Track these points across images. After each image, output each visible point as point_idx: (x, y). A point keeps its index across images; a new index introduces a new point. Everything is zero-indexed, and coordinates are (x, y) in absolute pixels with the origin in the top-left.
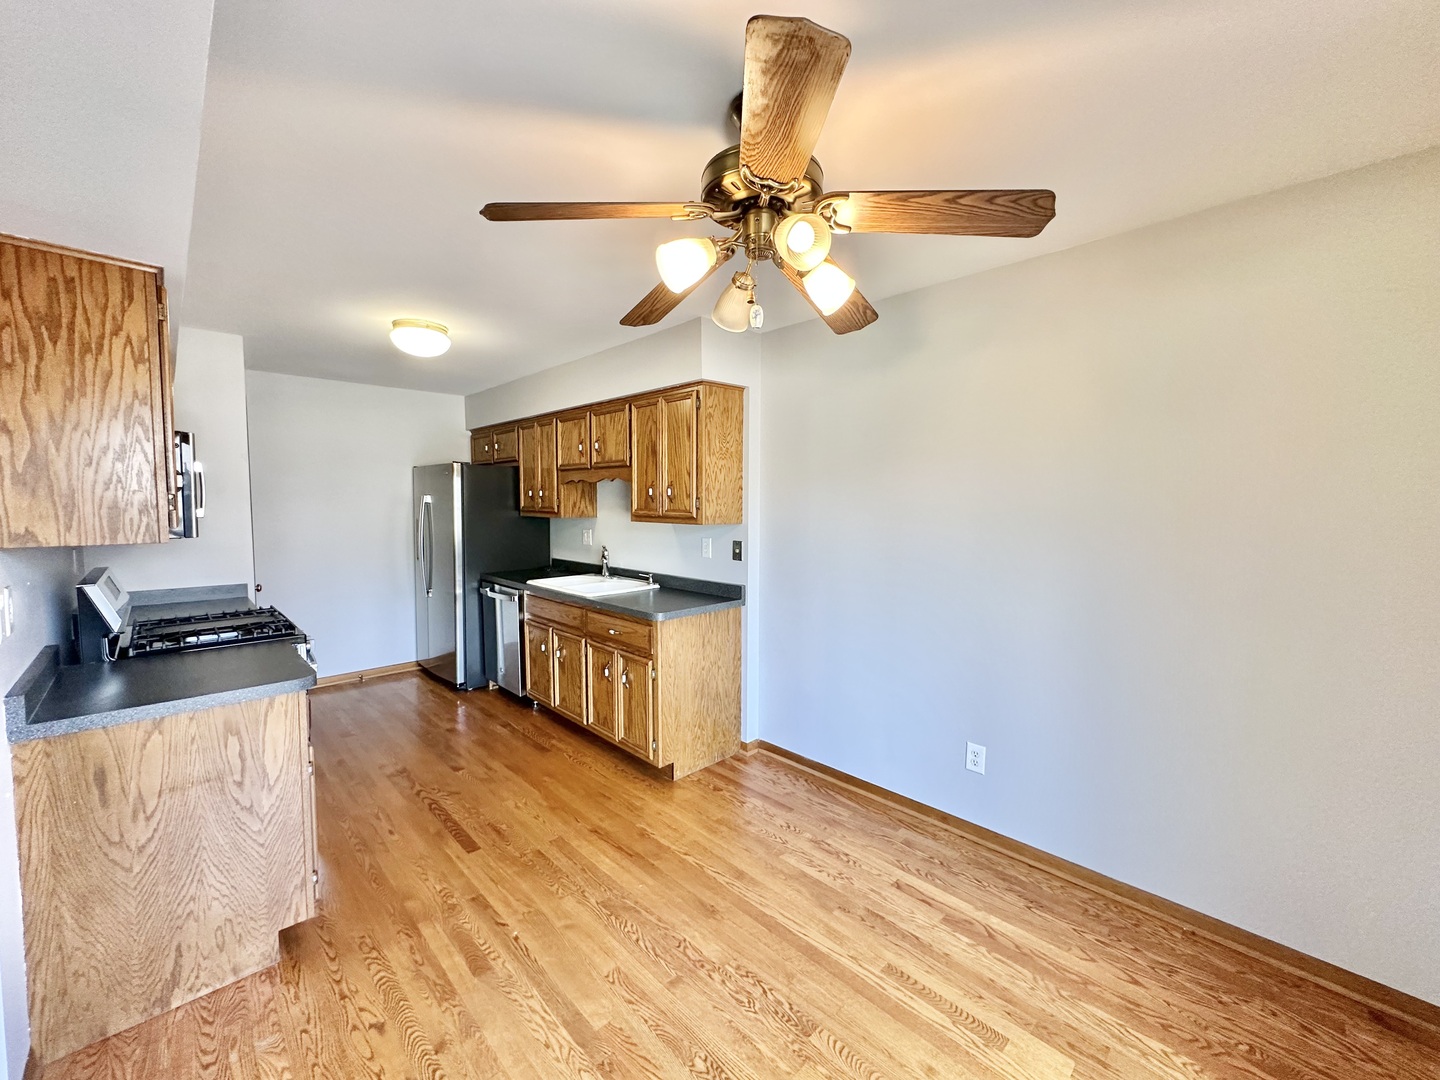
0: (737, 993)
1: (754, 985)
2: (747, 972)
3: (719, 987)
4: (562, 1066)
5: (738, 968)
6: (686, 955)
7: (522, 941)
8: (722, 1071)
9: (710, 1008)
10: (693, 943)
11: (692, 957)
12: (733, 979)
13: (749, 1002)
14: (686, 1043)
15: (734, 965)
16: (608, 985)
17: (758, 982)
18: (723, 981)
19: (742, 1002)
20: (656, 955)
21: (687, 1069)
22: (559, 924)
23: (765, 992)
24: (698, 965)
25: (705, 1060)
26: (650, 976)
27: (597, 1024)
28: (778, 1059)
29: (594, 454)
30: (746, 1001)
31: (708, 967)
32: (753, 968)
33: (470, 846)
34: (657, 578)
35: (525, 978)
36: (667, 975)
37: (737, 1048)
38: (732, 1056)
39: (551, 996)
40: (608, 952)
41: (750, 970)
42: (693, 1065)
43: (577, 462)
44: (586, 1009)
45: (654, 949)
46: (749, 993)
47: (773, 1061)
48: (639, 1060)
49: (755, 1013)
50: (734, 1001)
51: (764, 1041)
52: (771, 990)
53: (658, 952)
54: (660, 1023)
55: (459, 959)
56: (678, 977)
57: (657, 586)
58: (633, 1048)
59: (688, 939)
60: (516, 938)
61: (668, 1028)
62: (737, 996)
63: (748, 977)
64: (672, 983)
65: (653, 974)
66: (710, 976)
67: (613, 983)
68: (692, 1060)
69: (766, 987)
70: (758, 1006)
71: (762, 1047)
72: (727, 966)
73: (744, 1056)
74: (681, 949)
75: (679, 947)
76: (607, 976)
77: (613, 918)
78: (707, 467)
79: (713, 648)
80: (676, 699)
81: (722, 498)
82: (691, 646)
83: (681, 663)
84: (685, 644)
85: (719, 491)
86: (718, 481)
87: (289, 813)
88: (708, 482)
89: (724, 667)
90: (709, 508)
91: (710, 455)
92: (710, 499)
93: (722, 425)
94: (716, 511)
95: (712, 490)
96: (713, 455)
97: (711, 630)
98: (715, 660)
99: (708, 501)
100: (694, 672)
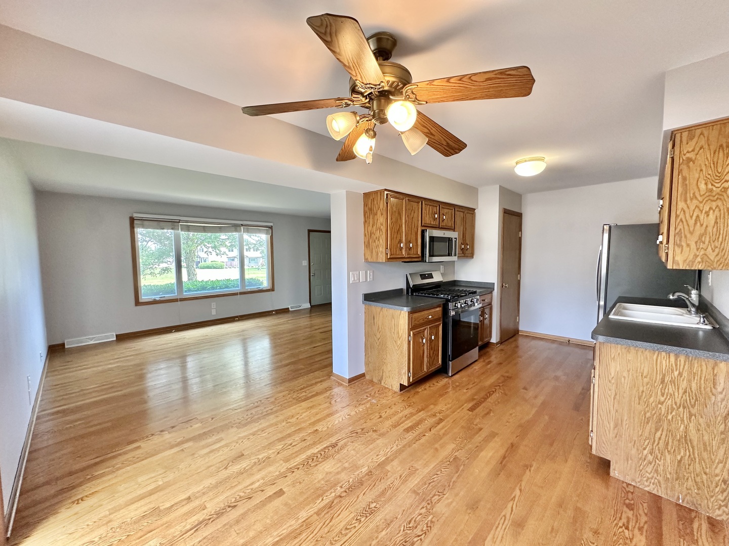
0: (415, 521)
1: (422, 531)
2: (430, 527)
3: (417, 513)
4: (370, 461)
5: (432, 522)
6: (435, 495)
7: (424, 438)
8: (370, 515)
9: (403, 509)
10: (444, 499)
11: (434, 498)
12: (424, 519)
13: (410, 527)
14: (383, 499)
15: (433, 520)
16: (408, 468)
17: (425, 533)
18: (421, 514)
19: (409, 523)
20: (430, 483)
21: (371, 500)
22: (437, 446)
23: (419, 536)
24: (429, 502)
25: (375, 507)
26: (416, 482)
27: (388, 468)
28: (378, 540)
30: (411, 525)
31: (429, 507)
32: (435, 530)
33: (472, 409)
35: (406, 443)
36: (419, 488)
37: (382, 521)
38: (378, 518)
39: (400, 451)
40: (426, 465)
41: (432, 528)
42: (372, 503)
44: (395, 463)
45: (433, 481)
46: (416, 527)
47: (377, 538)
48: (374, 483)
49: (404, 530)
50: (409, 519)
51: (387, 534)
52: (421, 540)
53: (431, 484)
54: (392, 489)
55: (410, 424)
56: (418, 494)
57: (709, 328)
58: (379, 480)
59: (445, 496)
60: (424, 435)
61: (390, 492)
62: (413, 521)
63: (427, 527)
64: (415, 492)
65: (418, 483)
66: (423, 508)
67: (409, 469)
68: (375, 502)
69: (422, 537)
70: (409, 532)
71: (384, 533)
72: (431, 516)
73: (378, 524)
74: (437, 493)
75: (438, 492)
76: (412, 467)
77: (448, 463)
78: (678, 213)
79: (681, 391)
80: (617, 411)
81: (709, 242)
82: (642, 376)
83: (626, 384)
84: (631, 370)
85: (701, 236)
86: (702, 225)
87: (403, 348)
88: (681, 226)
89: (702, 417)
90: (681, 253)
91: (686, 201)
92: (684, 244)
93: (712, 165)
94: (696, 256)
95: (688, 235)
96: (691, 199)
97: (678, 371)
98: (684, 403)
99: (680, 246)
100: (645, 400)
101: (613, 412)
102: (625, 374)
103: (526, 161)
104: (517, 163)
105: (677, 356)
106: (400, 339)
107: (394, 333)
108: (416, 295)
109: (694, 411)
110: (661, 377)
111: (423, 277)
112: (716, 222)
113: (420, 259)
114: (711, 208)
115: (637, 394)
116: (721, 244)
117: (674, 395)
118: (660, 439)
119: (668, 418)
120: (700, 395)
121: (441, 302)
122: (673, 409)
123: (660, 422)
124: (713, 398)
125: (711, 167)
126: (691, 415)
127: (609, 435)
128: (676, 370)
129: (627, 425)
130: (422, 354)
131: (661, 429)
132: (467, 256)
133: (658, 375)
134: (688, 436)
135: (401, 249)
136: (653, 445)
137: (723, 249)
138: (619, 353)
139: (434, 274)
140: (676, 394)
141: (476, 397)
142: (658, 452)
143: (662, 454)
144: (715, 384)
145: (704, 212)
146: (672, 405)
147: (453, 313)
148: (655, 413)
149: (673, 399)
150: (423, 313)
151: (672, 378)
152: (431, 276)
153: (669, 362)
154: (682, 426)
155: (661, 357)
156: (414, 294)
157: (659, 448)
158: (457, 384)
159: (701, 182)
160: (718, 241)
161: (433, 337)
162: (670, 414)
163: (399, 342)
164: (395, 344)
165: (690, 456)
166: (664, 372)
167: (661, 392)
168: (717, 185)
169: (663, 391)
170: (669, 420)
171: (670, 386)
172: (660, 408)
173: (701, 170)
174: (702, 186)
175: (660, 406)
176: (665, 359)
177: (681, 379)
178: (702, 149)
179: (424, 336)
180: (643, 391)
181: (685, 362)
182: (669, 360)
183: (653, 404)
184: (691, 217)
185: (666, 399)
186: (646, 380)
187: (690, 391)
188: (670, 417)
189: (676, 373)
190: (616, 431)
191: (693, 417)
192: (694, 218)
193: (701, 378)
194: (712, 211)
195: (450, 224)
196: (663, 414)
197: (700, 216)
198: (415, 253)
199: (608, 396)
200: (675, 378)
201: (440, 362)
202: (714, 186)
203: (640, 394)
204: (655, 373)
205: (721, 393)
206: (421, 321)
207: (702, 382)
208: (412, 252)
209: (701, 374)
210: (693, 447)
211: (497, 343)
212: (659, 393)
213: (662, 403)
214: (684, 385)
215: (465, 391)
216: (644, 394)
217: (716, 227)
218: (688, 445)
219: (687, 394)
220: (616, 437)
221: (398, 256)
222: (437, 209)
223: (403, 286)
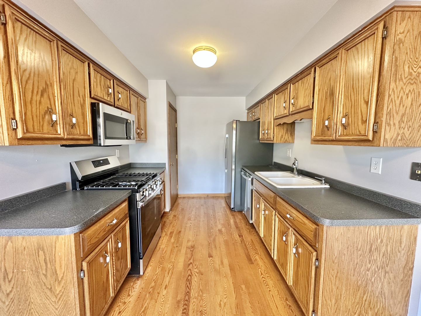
29: (291, 106)
34: (328, 180)
43: (283, 113)
57: (327, 186)
78: (390, 93)
79: (381, 255)
80: (337, 288)
81: (407, 122)
82: (357, 249)
83: (345, 261)
84: (350, 247)
85: (403, 115)
86: (403, 106)
87: (68, 297)
88: (390, 107)
89: (392, 273)
90: (390, 132)
91: (396, 81)
92: (392, 123)
93: (413, 50)
94: (398, 134)
95: (395, 115)
96: (399, 81)
97: (380, 239)
98: (382, 266)
99: (389, 125)
100: (358, 271)
101: (334, 290)
102: (345, 252)
104: (194, 51)
106: (59, 283)
107: (45, 275)
108: (87, 190)
109: (388, 269)
110: (369, 247)
111: (97, 163)
112: (412, 104)
113: (91, 142)
114: (410, 91)
115: (353, 267)
116: (413, 124)
117: (377, 260)
118: (366, 300)
119: (372, 281)
120: (392, 255)
121: (125, 195)
122: (375, 272)
123: (367, 287)
124: (399, 254)
125: (412, 52)
126: (386, 272)
127: (331, 311)
128: (380, 238)
129: (345, 298)
130: (105, 280)
131: (367, 292)
132: (142, 140)
133: (368, 246)
134: (383, 292)
135: (54, 124)
136: (361, 308)
137: (414, 129)
138: (341, 233)
139: (110, 159)
140: (378, 259)
142: (364, 312)
143: (366, 313)
144: (401, 243)
145: (406, 94)
146: (375, 269)
147: (140, 205)
148: (364, 280)
149: (376, 264)
150: (103, 221)
151: (376, 246)
152: (106, 162)
153: (376, 231)
154: (380, 284)
155: (371, 228)
156: (85, 188)
157: (365, 308)
158: (153, 284)
159: (406, 65)
160: (411, 122)
161: (120, 245)
162: (373, 277)
163: (58, 289)
164: (49, 293)
165: (383, 306)
166: (372, 242)
167: (369, 260)
168: (415, 70)
169: (370, 259)
170: (372, 282)
171: (375, 253)
172: (368, 274)
173: (407, 53)
174: (406, 69)
175: (367, 272)
176: (373, 230)
177: (382, 245)
178: (409, 32)
179: (106, 252)
180: (357, 263)
181: (385, 229)
182: (376, 230)
183: (363, 273)
184: (398, 97)
185: (371, 265)
186: (359, 252)
187: (386, 253)
188: (373, 280)
189: (379, 241)
190: (336, 306)
191: (387, 274)
192: (400, 98)
193: (393, 241)
194: (410, 94)
195: (126, 106)
196: (369, 279)
197: (403, 97)
198: (82, 133)
199: (331, 276)
200: (378, 245)
201: (129, 266)
202: (413, 70)
203: (355, 266)
204: (366, 244)
205: (403, 249)
206: (102, 234)
207: (394, 243)
208: (76, 131)
209: (394, 237)
210: (385, 299)
211: (170, 211)
212: (368, 261)
213: (368, 270)
214: (383, 249)
215: (165, 292)
216: (358, 265)
217: (411, 109)
218: (382, 298)
219: (385, 256)
220: (335, 312)
221: (47, 136)
222: (110, 83)
223: (67, 178)
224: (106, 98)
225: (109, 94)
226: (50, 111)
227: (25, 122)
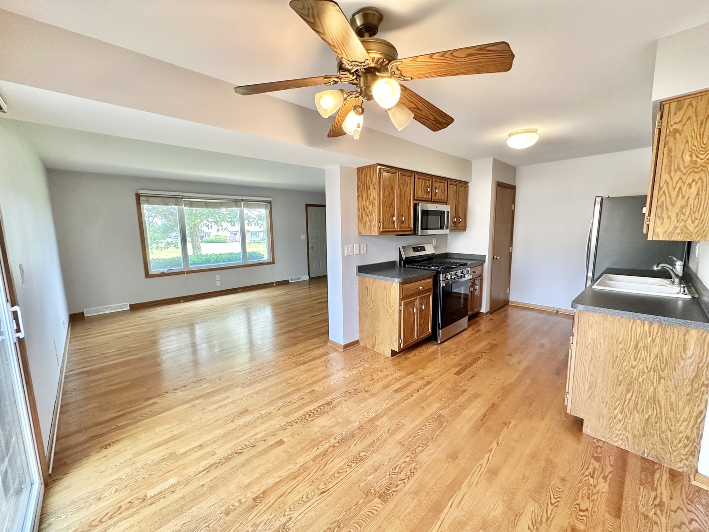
0: (400, 467)
1: (406, 475)
2: (413, 473)
3: (402, 461)
4: (362, 417)
5: (415, 468)
6: (418, 447)
7: (412, 398)
8: (360, 461)
9: (389, 457)
10: (426, 450)
11: (418, 449)
12: (408, 466)
13: (395, 472)
14: (372, 449)
15: (416, 467)
16: (395, 423)
17: (408, 477)
18: (406, 462)
19: (395, 469)
20: (415, 437)
21: (361, 450)
22: (423, 405)
23: (403, 480)
24: (413, 452)
25: (364, 455)
26: (403, 435)
27: (378, 423)
28: (366, 482)
30: (396, 471)
31: (413, 456)
32: (417, 475)
33: (458, 373)
35: (395, 402)
36: (405, 441)
37: (371, 467)
38: (367, 465)
39: (389, 409)
40: (413, 420)
41: (415, 474)
42: (362, 452)
44: (384, 419)
45: (418, 435)
46: (401, 473)
47: (365, 480)
48: (364, 436)
49: (389, 475)
50: (394, 466)
51: (374, 477)
52: (404, 483)
53: (416, 437)
54: (380, 440)
55: (399, 386)
56: (404, 445)
58: (369, 433)
59: (428, 447)
60: (412, 396)
61: (378, 443)
62: (398, 467)
63: (410, 472)
64: (401, 443)
65: (404, 436)
66: (408, 457)
67: (397, 424)
68: (364, 451)
69: (406, 480)
70: (394, 476)
71: (372, 476)
72: (415, 464)
73: (367, 469)
74: (421, 445)
75: (422, 444)
76: (400, 422)
77: (433, 420)
78: (661, 185)
79: (653, 357)
80: (592, 375)
81: (690, 213)
82: (617, 342)
83: (601, 350)
84: (607, 337)
85: (682, 208)
86: (683, 197)
87: (394, 317)
88: (663, 198)
89: (670, 380)
90: (662, 225)
91: (669, 172)
92: (665, 216)
93: (698, 136)
94: (676, 228)
95: (670, 207)
96: (675, 172)
97: (651, 338)
98: (654, 368)
99: (661, 218)
100: (618, 364)
101: (588, 375)
102: (601, 340)
103: (518, 133)
104: (510, 135)
105: (651, 324)
106: (391, 308)
107: (386, 303)
108: (408, 267)
109: (663, 374)
110: (635, 343)
111: (416, 249)
112: (698, 194)
113: (412, 233)
114: (693, 180)
115: (612, 358)
116: (701, 216)
117: (646, 359)
118: (630, 399)
119: (639, 381)
120: (670, 360)
121: (432, 273)
122: (644, 373)
123: (631, 385)
124: (682, 362)
125: (696, 138)
126: (660, 378)
127: (584, 396)
128: (650, 337)
129: (601, 388)
130: (412, 323)
131: (632, 391)
132: (459, 229)
133: (632, 342)
134: (656, 398)
135: (393, 222)
136: (623, 405)
137: (703, 221)
138: (597, 321)
139: (426, 247)
140: (648, 359)
141: (462, 362)
142: (627, 411)
143: (631, 414)
144: (685, 350)
145: (687, 183)
146: (643, 369)
147: (443, 284)
148: (627, 376)
149: (645, 364)
150: (413, 284)
151: (645, 344)
152: (423, 249)
153: (644, 329)
154: (652, 388)
155: (636, 324)
156: (407, 266)
157: (629, 407)
158: (446, 350)
159: (686, 154)
160: (698, 213)
161: (423, 307)
162: (641, 376)
163: (391, 312)
164: (387, 313)
165: (657, 414)
166: (638, 338)
167: (634, 357)
168: (701, 157)
169: (636, 356)
170: (640, 382)
171: (643, 351)
172: (632, 372)
173: (687, 142)
174: (687, 158)
175: (632, 370)
176: (640, 326)
177: (654, 345)
178: (690, 120)
179: (414, 305)
180: (617, 357)
181: (658, 329)
182: (644, 327)
183: (626, 369)
184: (674, 189)
185: (638, 363)
186: (620, 346)
187: (661, 356)
188: (641, 380)
189: (649, 340)
190: (590, 393)
191: (662, 380)
192: (677, 189)
193: (672, 344)
194: (694, 183)
195: (442, 197)
196: (634, 377)
197: (682, 188)
198: (407, 226)
199: (584, 361)
200: (648, 344)
201: (430, 330)
202: (699, 157)
203: (614, 359)
204: (629, 339)
205: (690, 358)
206: (412, 292)
207: (673, 348)
208: (404, 225)
209: (673, 340)
210: (660, 407)
211: (487, 313)
212: (632, 357)
213: (634, 367)
214: (656, 350)
215: (453, 357)
216: (618, 359)
217: (697, 199)
218: (656, 404)
219: (659, 358)
220: (590, 398)
221: (390, 230)
222: (429, 182)
223: (396, 258)
224: (425, 197)
225: (427, 193)
226: (393, 215)
227: (383, 223)
